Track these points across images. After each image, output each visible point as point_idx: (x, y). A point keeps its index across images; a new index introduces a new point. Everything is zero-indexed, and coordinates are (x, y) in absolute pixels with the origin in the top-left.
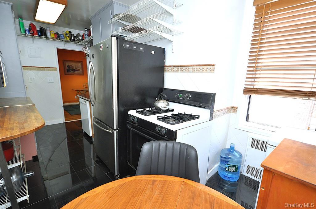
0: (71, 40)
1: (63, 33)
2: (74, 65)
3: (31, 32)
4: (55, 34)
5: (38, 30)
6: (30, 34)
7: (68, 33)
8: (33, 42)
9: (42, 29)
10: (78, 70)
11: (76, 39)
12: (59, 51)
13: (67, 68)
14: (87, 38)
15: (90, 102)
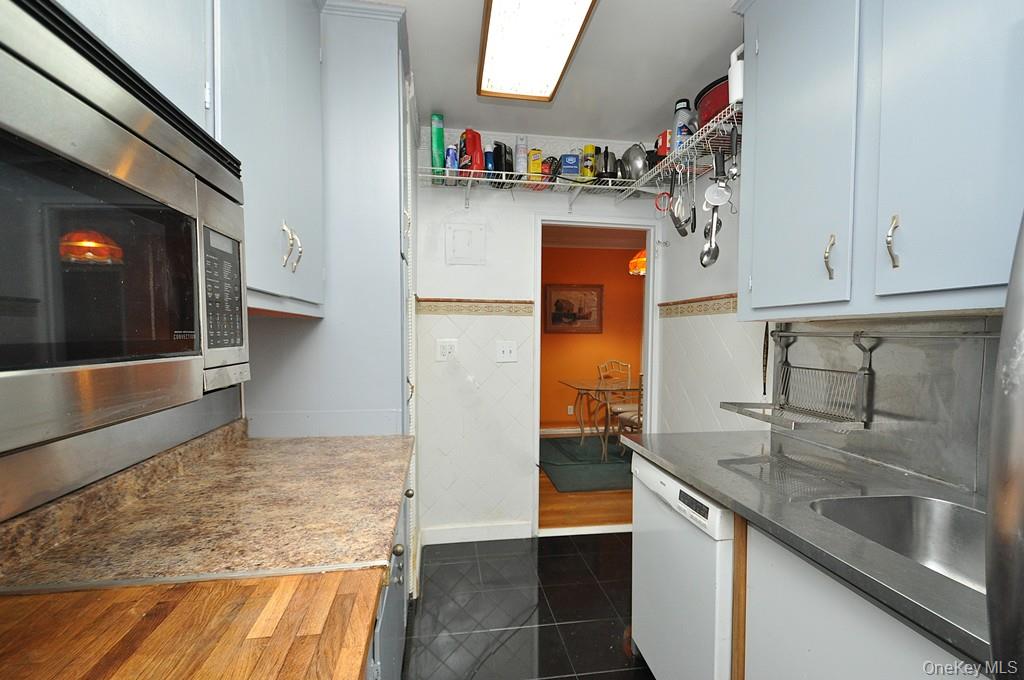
0: (600, 176)
2: (575, 298)
3: (463, 162)
4: (544, 163)
5: (487, 154)
6: (462, 166)
7: (591, 151)
8: (467, 205)
9: (499, 147)
10: (587, 317)
11: (620, 174)
12: (550, 233)
13: (553, 311)
15: (742, 521)
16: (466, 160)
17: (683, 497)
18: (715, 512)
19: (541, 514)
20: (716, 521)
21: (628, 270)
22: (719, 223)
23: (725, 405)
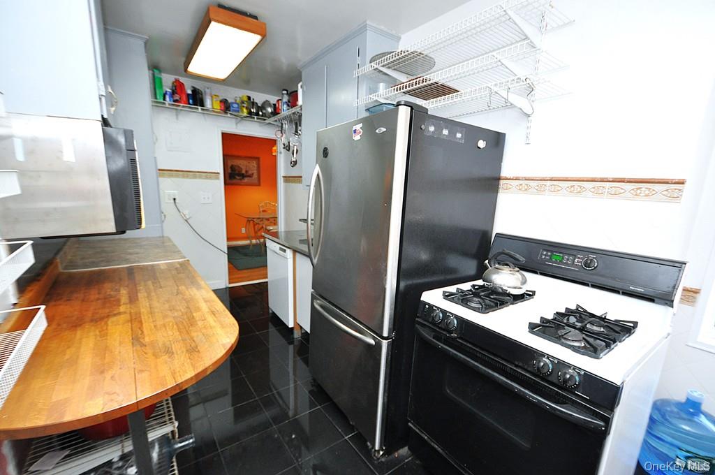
0: (250, 113)
1: (236, 100)
2: (242, 164)
3: (175, 98)
4: (221, 101)
5: (188, 95)
6: (174, 101)
7: (246, 99)
8: (177, 118)
9: (195, 91)
10: (250, 176)
11: (260, 113)
12: (226, 137)
14: (285, 111)
15: (295, 251)
16: (177, 97)
17: (281, 249)
18: (288, 250)
19: (230, 279)
20: (289, 253)
21: (272, 153)
22: (297, 151)
23: (300, 220)
